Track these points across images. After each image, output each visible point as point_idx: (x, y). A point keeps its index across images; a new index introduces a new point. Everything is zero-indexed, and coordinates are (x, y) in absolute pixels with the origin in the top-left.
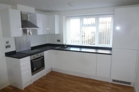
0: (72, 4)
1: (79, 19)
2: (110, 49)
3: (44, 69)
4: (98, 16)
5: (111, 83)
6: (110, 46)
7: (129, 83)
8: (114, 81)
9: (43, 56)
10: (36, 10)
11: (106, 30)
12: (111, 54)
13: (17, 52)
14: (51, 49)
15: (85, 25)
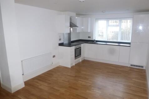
0: (104, 12)
1: (106, 21)
2: (129, 43)
3: (80, 57)
4: (121, 19)
5: (129, 67)
6: (129, 41)
7: (142, 67)
8: (132, 65)
9: (81, 47)
10: (77, 14)
11: (127, 29)
12: (130, 46)
13: (64, 43)
14: (85, 43)
15: (110, 25)
